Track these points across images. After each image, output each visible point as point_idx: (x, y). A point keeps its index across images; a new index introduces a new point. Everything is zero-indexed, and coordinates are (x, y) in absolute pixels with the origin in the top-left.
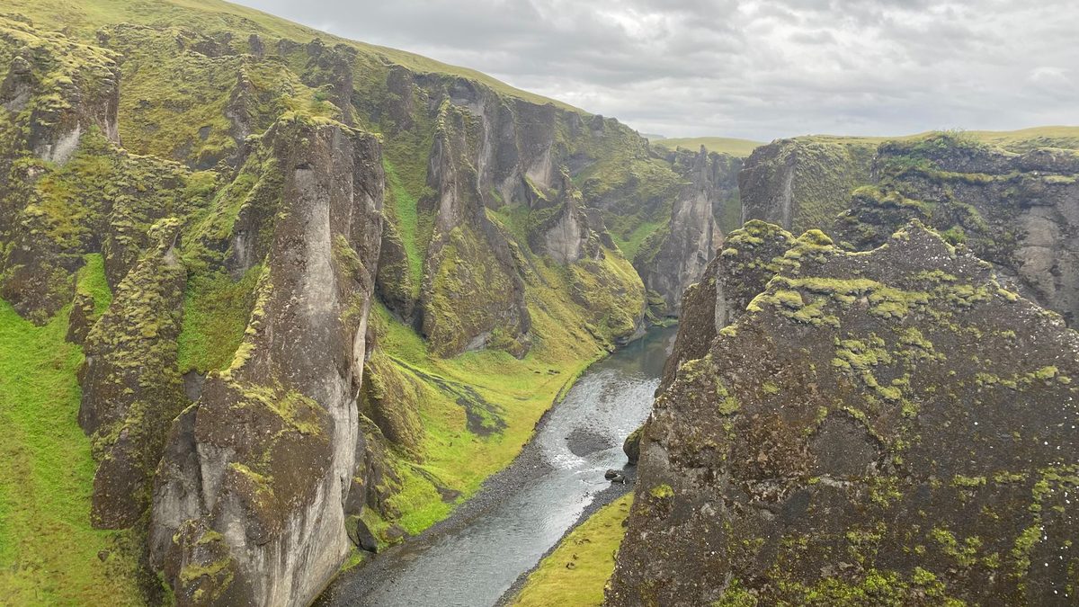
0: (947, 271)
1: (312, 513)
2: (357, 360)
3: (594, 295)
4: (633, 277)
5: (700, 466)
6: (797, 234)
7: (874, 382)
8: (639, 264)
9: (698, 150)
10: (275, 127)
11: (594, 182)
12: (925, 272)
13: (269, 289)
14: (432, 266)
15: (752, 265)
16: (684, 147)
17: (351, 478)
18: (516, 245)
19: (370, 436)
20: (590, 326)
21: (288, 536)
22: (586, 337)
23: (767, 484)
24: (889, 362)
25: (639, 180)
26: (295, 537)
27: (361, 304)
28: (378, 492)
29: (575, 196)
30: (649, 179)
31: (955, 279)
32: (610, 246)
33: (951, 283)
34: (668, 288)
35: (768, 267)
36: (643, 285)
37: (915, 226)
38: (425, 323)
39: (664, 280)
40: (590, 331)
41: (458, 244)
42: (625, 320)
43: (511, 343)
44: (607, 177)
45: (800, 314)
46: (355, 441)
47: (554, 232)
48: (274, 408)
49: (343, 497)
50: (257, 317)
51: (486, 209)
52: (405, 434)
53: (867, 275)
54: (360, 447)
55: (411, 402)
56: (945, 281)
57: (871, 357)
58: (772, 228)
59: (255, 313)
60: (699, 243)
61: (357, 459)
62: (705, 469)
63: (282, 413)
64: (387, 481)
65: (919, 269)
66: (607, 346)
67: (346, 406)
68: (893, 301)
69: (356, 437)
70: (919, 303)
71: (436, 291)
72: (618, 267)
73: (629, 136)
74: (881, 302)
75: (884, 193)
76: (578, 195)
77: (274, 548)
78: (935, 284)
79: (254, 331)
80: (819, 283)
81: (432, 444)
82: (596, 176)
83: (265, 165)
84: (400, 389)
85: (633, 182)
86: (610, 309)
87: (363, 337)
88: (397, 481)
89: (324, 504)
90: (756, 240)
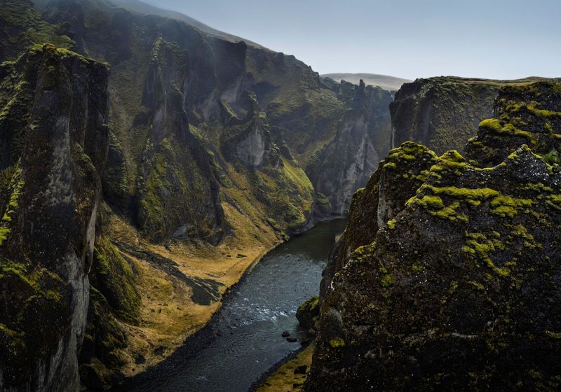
0: (546, 184)
1: (55, 360)
2: (89, 243)
3: (275, 196)
4: (305, 183)
5: (366, 324)
6: (440, 154)
7: (491, 263)
8: (311, 172)
9: (358, 83)
10: (25, 57)
11: (277, 106)
12: (530, 184)
13: (21, 185)
14: (146, 170)
15: (406, 176)
16: (347, 80)
17: (84, 334)
18: (213, 154)
19: (97, 303)
20: (271, 220)
21: (37, 378)
22: (268, 229)
23: (413, 337)
24: (503, 249)
25: (311, 105)
26: (42, 379)
27: (93, 198)
28: (105, 346)
29: (261, 116)
30: (319, 104)
31: (551, 190)
32: (289, 158)
33: (549, 193)
34: (332, 191)
35: (418, 177)
36: (312, 188)
37: (524, 151)
38: (139, 215)
39: (329, 184)
40: (270, 224)
41: (166, 151)
42: (298, 216)
43: (208, 233)
44: (285, 101)
45: (440, 213)
46: (87, 306)
47: (243, 143)
48: (26, 279)
49: (78, 350)
50: (12, 208)
51: (190, 126)
52: (124, 302)
53: (489, 185)
54: (90, 311)
55: (128, 277)
56: (544, 191)
57: (491, 245)
58: (421, 148)
59: (11, 204)
60: (357, 156)
61: (88, 319)
62: (369, 326)
63: (32, 283)
64: (111, 338)
65: (525, 182)
66: (283, 236)
67: (80, 279)
68: (508, 205)
69: (88, 303)
70: (525, 207)
71: (148, 190)
72: (294, 174)
73: (304, 70)
74: (499, 206)
75: (502, 125)
76: (262, 115)
77: (25, 387)
78: (537, 193)
79: (9, 219)
80: (455, 190)
81: (146, 311)
82: (277, 100)
83: (18, 87)
84: (119, 266)
85: (306, 107)
86: (287, 208)
87: (94, 225)
88: (119, 338)
89: (64, 354)
90: (410, 157)
